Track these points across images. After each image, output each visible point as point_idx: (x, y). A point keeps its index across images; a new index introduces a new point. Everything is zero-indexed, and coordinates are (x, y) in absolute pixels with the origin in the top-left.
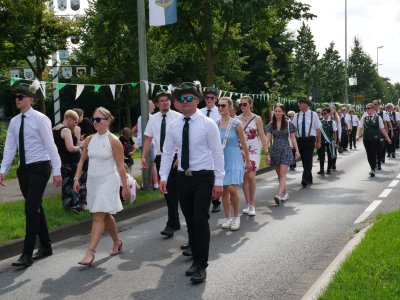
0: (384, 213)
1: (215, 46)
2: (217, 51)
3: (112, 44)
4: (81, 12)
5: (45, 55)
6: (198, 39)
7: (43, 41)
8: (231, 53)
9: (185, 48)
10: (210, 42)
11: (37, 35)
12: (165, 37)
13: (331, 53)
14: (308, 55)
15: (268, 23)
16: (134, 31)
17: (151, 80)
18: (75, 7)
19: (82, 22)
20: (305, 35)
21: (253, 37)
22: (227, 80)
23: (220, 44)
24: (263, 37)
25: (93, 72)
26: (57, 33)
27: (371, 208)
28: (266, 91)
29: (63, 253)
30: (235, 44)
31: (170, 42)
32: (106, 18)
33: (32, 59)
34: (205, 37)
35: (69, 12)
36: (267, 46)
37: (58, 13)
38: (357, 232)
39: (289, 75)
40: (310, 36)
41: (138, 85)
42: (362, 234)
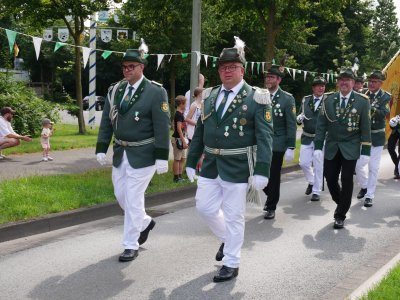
1: (278, 15)
2: (281, 21)
3: (161, 7)
5: (84, 15)
6: (260, 8)
8: (296, 24)
9: (243, 15)
10: (273, 10)
14: (388, 30)
20: (386, 6)
23: (284, 13)
24: (335, 7)
25: (135, 37)
28: (335, 69)
30: (302, 14)
31: (227, 8)
34: (268, 4)
36: (339, 18)
40: (392, 7)
41: (189, 56)
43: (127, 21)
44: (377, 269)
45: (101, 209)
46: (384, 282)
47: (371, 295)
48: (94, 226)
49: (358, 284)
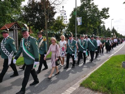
0: (114, 56)
3: (71, 28)
4: (68, 23)
6: (85, 27)
9: (83, 28)
11: (61, 27)
12: (80, 27)
13: (108, 29)
14: (104, 29)
15: (97, 24)
16: (75, 26)
17: (77, 33)
18: (67, 22)
19: (68, 24)
20: (104, 26)
21: (94, 27)
23: (89, 28)
24: (96, 27)
26: (64, 26)
27: (112, 55)
28: (96, 35)
30: (91, 28)
32: (71, 24)
33: (60, 30)
34: (86, 27)
35: (66, 23)
36: (97, 28)
37: (64, 23)
39: (100, 33)
42: (109, 59)
43: (68, 30)
44: (101, 64)
46: (102, 66)
47: (99, 68)
49: (98, 66)
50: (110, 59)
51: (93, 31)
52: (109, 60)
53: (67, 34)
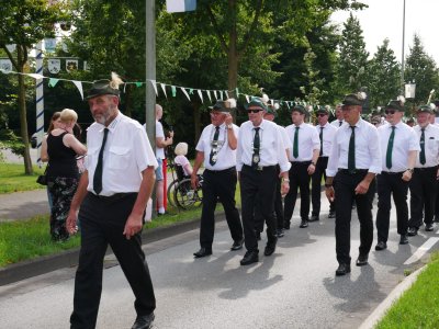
1: (240, 40)
2: (242, 47)
3: (112, 33)
6: (219, 31)
7: (26, 26)
8: (259, 50)
9: (203, 40)
10: (234, 35)
11: (20, 19)
12: (178, 27)
13: (384, 53)
14: (355, 55)
15: (306, 14)
16: (141, 18)
19: (75, 3)
20: (353, 30)
21: (287, 30)
22: (253, 82)
23: (246, 37)
24: (300, 30)
25: (86, 67)
26: (45, 18)
27: (426, 247)
28: (302, 97)
29: (46, 289)
30: (265, 38)
31: (184, 33)
33: (12, 48)
34: (228, 27)
36: (305, 42)
38: (408, 274)
39: (330, 78)
40: (359, 31)
41: (144, 85)
42: (413, 277)
43: (76, 50)
45: (44, 261)
48: (36, 283)
50: (418, 277)
51: (275, 67)
52: (414, 288)
53: (78, 84)
